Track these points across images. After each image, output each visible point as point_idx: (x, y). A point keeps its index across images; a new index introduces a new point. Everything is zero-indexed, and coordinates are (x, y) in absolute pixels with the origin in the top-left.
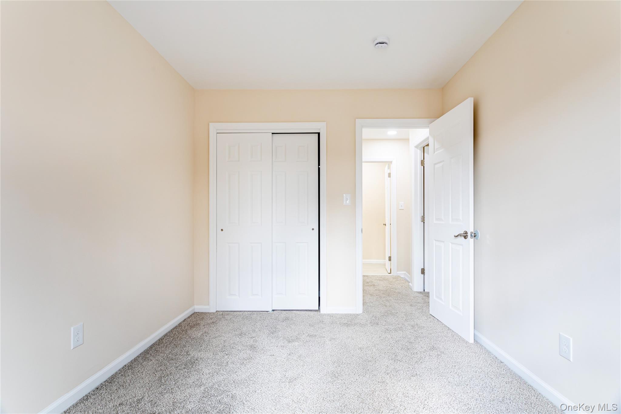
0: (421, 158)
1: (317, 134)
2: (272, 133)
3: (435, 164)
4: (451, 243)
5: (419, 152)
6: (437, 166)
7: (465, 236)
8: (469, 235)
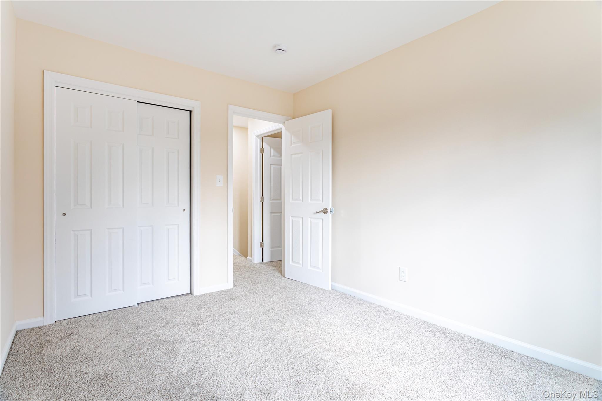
0: (261, 147)
1: (189, 112)
2: (138, 102)
3: (292, 155)
4: (310, 218)
5: (259, 141)
6: (293, 156)
7: (325, 211)
8: (329, 211)
